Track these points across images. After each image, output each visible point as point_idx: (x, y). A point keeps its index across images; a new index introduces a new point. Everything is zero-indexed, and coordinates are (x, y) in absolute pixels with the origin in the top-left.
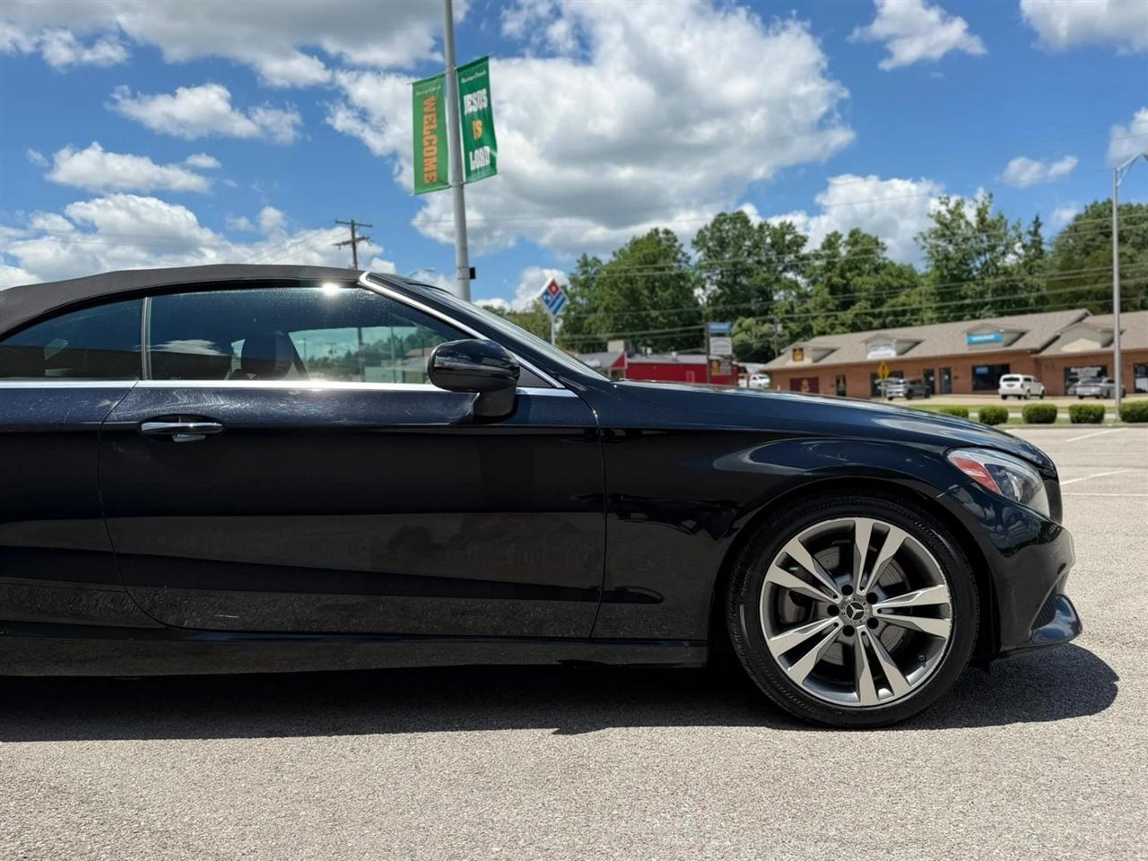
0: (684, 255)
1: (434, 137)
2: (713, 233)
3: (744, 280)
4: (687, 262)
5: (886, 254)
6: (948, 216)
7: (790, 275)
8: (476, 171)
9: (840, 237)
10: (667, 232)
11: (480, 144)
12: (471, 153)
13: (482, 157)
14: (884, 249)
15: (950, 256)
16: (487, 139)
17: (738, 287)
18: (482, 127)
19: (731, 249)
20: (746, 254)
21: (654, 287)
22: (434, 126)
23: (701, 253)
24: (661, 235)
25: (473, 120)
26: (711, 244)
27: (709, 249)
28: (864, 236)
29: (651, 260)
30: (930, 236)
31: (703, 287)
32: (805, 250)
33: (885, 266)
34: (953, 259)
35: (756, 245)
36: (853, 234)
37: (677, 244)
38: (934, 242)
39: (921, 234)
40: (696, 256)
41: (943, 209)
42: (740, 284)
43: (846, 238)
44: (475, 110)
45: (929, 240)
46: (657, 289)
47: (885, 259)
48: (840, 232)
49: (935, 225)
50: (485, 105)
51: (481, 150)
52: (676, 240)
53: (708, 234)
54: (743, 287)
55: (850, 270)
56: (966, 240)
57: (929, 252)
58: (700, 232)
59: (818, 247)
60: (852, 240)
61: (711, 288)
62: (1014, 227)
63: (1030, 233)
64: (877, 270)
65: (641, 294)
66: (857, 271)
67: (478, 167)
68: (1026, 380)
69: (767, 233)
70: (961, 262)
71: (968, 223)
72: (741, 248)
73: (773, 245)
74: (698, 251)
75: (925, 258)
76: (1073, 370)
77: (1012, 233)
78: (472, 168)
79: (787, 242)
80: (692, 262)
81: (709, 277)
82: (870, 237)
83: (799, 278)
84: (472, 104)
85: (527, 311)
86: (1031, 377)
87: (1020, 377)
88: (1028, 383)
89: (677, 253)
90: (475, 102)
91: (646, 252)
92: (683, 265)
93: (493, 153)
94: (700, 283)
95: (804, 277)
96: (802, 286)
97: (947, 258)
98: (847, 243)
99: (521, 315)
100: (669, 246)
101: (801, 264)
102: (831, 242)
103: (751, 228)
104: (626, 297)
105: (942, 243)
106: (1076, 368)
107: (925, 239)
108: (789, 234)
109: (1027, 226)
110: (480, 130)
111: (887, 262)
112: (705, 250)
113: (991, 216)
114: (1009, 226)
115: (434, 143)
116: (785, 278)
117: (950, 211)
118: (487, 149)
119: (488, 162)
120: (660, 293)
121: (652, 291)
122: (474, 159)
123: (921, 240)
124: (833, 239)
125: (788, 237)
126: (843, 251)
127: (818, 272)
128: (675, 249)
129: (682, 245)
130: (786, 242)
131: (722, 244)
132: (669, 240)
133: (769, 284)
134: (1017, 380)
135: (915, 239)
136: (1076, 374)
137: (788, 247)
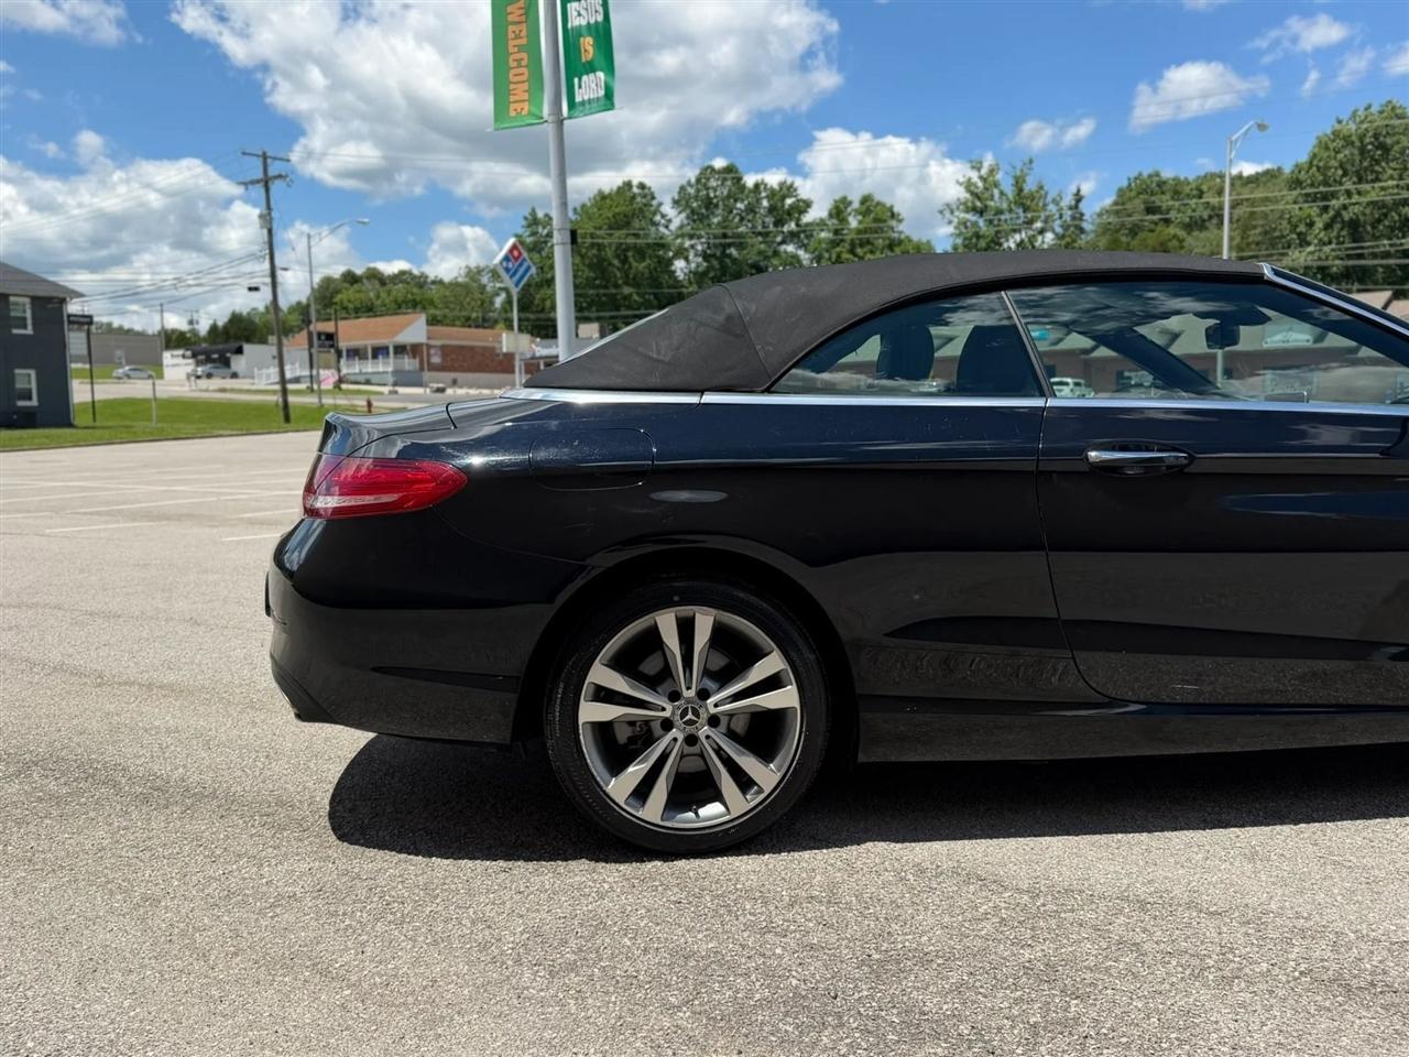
0: (663, 216)
1: (525, 55)
2: (698, 191)
3: (733, 251)
4: (667, 227)
5: (901, 227)
6: (980, 184)
7: (790, 248)
8: (583, 103)
9: (850, 203)
10: (642, 186)
11: (590, 68)
12: (576, 80)
13: (593, 85)
14: (900, 221)
15: (981, 233)
16: (601, 61)
17: (728, 261)
18: (593, 46)
19: (719, 211)
20: (737, 219)
21: (626, 258)
22: (524, 41)
23: (683, 215)
24: (635, 190)
25: (581, 36)
26: (695, 205)
27: (693, 212)
28: (878, 203)
29: (622, 222)
30: (958, 208)
31: (686, 259)
32: (807, 218)
33: (900, 242)
34: (983, 236)
35: (751, 209)
36: (866, 200)
37: (654, 203)
38: (962, 215)
39: (948, 205)
40: (676, 218)
41: (974, 176)
42: (730, 256)
43: (856, 205)
44: (584, 23)
45: (957, 213)
46: (631, 260)
47: (901, 232)
48: (849, 198)
49: (963, 195)
50: (600, 18)
51: (592, 76)
52: (653, 198)
53: (692, 191)
54: (734, 261)
55: (861, 246)
56: (999, 212)
57: (956, 228)
58: (682, 188)
59: (824, 214)
60: (864, 208)
61: (696, 261)
62: (1054, 201)
63: (1070, 208)
64: (891, 245)
65: (610, 264)
66: (869, 247)
67: (586, 98)
68: (1077, 384)
69: (763, 194)
70: (993, 241)
71: (1002, 193)
72: (731, 212)
73: (772, 210)
74: (680, 213)
75: (952, 235)
76: (1127, 374)
77: (1052, 208)
78: (578, 99)
79: (787, 207)
80: (673, 226)
81: (692, 246)
82: (884, 205)
83: (801, 253)
84: (579, 15)
85: (460, 280)
86: (1082, 381)
87: (1069, 380)
88: (1078, 388)
89: (654, 214)
90: (583, 12)
91: (617, 210)
92: (662, 229)
93: (609, 80)
94: (681, 253)
95: (806, 251)
96: (805, 262)
97: (978, 236)
98: (857, 212)
99: (451, 284)
100: (645, 205)
101: (802, 235)
102: (839, 210)
103: (744, 186)
104: (590, 266)
105: (970, 217)
106: (1130, 371)
107: (952, 212)
108: (790, 197)
109: (1068, 200)
110: (591, 49)
111: (903, 236)
112: (688, 211)
113: (1030, 186)
114: (1049, 199)
115: (524, 63)
116: (786, 252)
117: (981, 178)
118: (601, 75)
119: (602, 93)
120: (634, 264)
121: (625, 260)
122: (580, 87)
123: (947, 213)
124: (842, 206)
125: (789, 201)
126: (853, 222)
127: (824, 246)
128: (653, 209)
129: (660, 204)
130: (785, 207)
131: (709, 204)
132: (645, 196)
133: (767, 258)
134: (1067, 384)
135: (941, 212)
136: (1130, 378)
137: (789, 213)
